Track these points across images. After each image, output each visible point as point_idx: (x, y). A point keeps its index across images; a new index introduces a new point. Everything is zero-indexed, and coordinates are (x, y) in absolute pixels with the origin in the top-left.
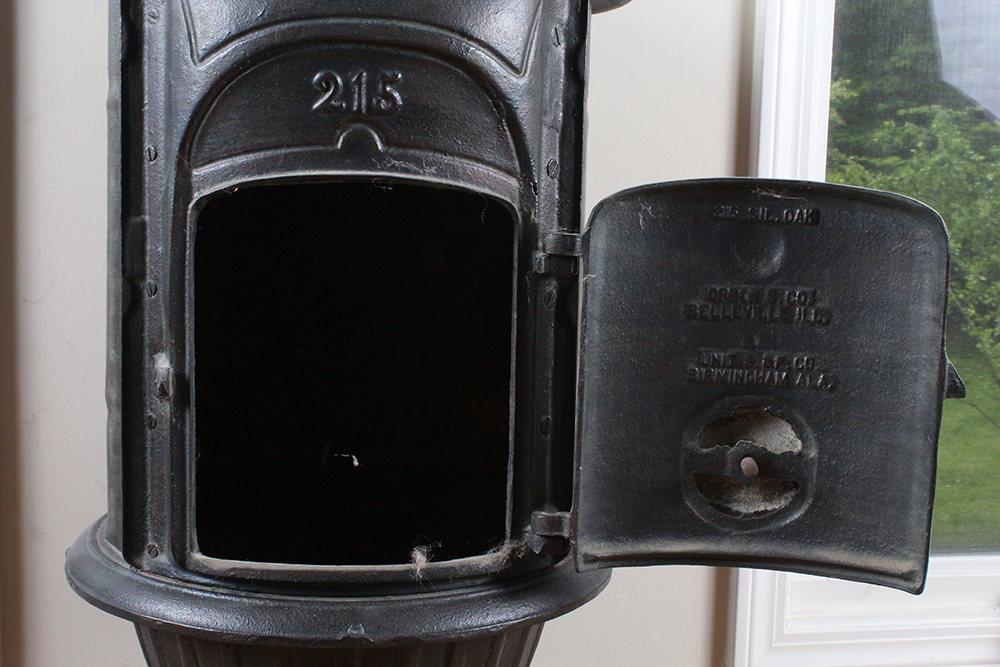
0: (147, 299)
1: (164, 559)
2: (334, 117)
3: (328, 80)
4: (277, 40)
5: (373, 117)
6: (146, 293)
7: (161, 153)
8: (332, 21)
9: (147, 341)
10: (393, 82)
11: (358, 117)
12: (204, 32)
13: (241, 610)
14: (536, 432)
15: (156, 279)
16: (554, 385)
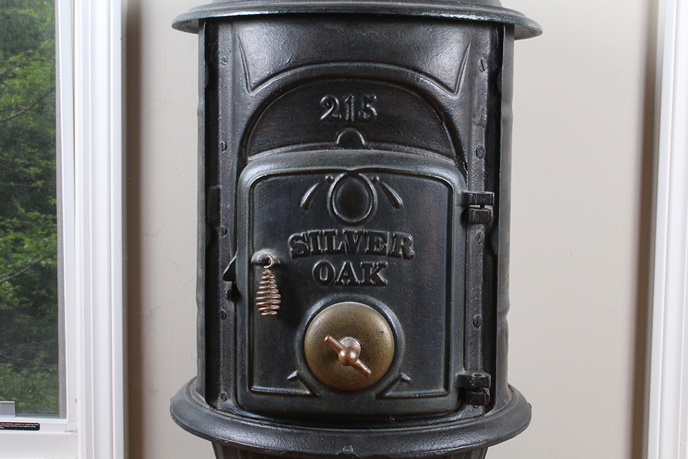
0: (221, 237)
1: (230, 402)
2: (334, 125)
3: (330, 102)
4: (298, 77)
5: (359, 123)
6: (220, 234)
7: (229, 146)
8: (332, 65)
10: (371, 101)
11: (349, 124)
12: (254, 73)
13: (277, 434)
14: (470, 325)
15: (226, 225)
16: (483, 294)
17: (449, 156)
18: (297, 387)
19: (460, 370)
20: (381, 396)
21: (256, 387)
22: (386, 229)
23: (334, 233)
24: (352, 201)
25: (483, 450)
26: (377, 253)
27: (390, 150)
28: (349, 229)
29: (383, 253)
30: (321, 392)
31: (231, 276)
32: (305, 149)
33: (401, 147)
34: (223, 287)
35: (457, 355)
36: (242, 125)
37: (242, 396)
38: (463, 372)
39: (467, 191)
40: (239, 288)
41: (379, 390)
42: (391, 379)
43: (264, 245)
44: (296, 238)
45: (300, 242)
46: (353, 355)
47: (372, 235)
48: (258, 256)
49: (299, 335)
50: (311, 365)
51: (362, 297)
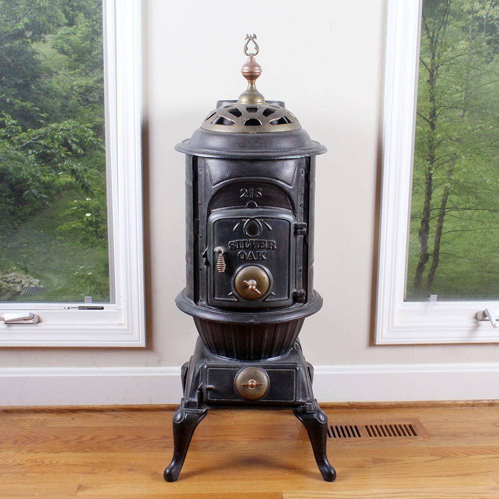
0: (199, 239)
1: (204, 303)
2: (245, 200)
3: (244, 191)
4: (232, 182)
5: (255, 199)
6: (199, 238)
7: (203, 204)
8: (245, 178)
9: (199, 249)
10: (259, 191)
11: (251, 199)
12: (214, 179)
13: (224, 315)
14: (298, 271)
15: (202, 234)
16: (303, 259)
17: (289, 209)
18: (232, 298)
19: (294, 290)
20: (264, 301)
21: (216, 298)
22: (266, 239)
23: (246, 241)
24: (253, 229)
25: (302, 319)
26: (262, 248)
27: (267, 208)
28: (252, 240)
29: (264, 248)
30: (241, 300)
31: (205, 256)
32: (234, 208)
33: (271, 207)
34: (203, 260)
35: (292, 284)
36: (209, 198)
37: (210, 301)
38: (295, 291)
39: (296, 223)
40: (209, 261)
41: (263, 299)
42: (268, 294)
43: (219, 245)
44: (231, 243)
45: (233, 244)
46: (254, 287)
47: (261, 242)
48: (217, 249)
49: (233, 279)
50: (238, 290)
51: (257, 264)
